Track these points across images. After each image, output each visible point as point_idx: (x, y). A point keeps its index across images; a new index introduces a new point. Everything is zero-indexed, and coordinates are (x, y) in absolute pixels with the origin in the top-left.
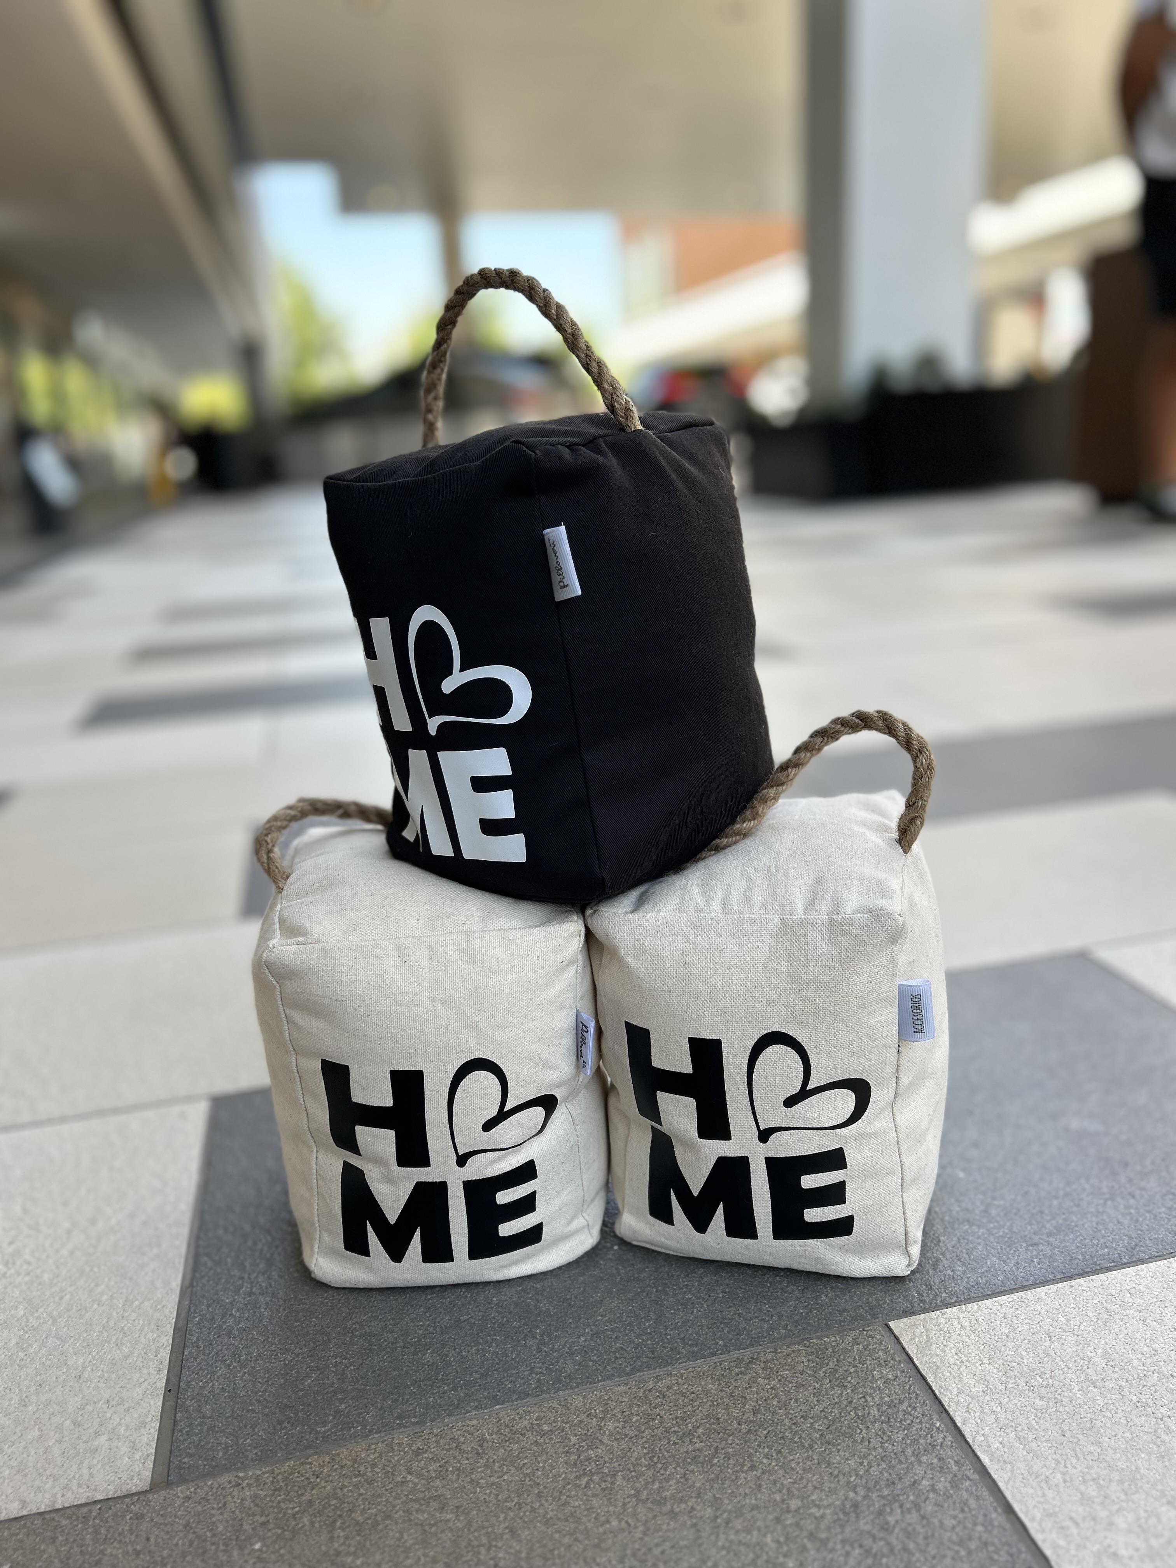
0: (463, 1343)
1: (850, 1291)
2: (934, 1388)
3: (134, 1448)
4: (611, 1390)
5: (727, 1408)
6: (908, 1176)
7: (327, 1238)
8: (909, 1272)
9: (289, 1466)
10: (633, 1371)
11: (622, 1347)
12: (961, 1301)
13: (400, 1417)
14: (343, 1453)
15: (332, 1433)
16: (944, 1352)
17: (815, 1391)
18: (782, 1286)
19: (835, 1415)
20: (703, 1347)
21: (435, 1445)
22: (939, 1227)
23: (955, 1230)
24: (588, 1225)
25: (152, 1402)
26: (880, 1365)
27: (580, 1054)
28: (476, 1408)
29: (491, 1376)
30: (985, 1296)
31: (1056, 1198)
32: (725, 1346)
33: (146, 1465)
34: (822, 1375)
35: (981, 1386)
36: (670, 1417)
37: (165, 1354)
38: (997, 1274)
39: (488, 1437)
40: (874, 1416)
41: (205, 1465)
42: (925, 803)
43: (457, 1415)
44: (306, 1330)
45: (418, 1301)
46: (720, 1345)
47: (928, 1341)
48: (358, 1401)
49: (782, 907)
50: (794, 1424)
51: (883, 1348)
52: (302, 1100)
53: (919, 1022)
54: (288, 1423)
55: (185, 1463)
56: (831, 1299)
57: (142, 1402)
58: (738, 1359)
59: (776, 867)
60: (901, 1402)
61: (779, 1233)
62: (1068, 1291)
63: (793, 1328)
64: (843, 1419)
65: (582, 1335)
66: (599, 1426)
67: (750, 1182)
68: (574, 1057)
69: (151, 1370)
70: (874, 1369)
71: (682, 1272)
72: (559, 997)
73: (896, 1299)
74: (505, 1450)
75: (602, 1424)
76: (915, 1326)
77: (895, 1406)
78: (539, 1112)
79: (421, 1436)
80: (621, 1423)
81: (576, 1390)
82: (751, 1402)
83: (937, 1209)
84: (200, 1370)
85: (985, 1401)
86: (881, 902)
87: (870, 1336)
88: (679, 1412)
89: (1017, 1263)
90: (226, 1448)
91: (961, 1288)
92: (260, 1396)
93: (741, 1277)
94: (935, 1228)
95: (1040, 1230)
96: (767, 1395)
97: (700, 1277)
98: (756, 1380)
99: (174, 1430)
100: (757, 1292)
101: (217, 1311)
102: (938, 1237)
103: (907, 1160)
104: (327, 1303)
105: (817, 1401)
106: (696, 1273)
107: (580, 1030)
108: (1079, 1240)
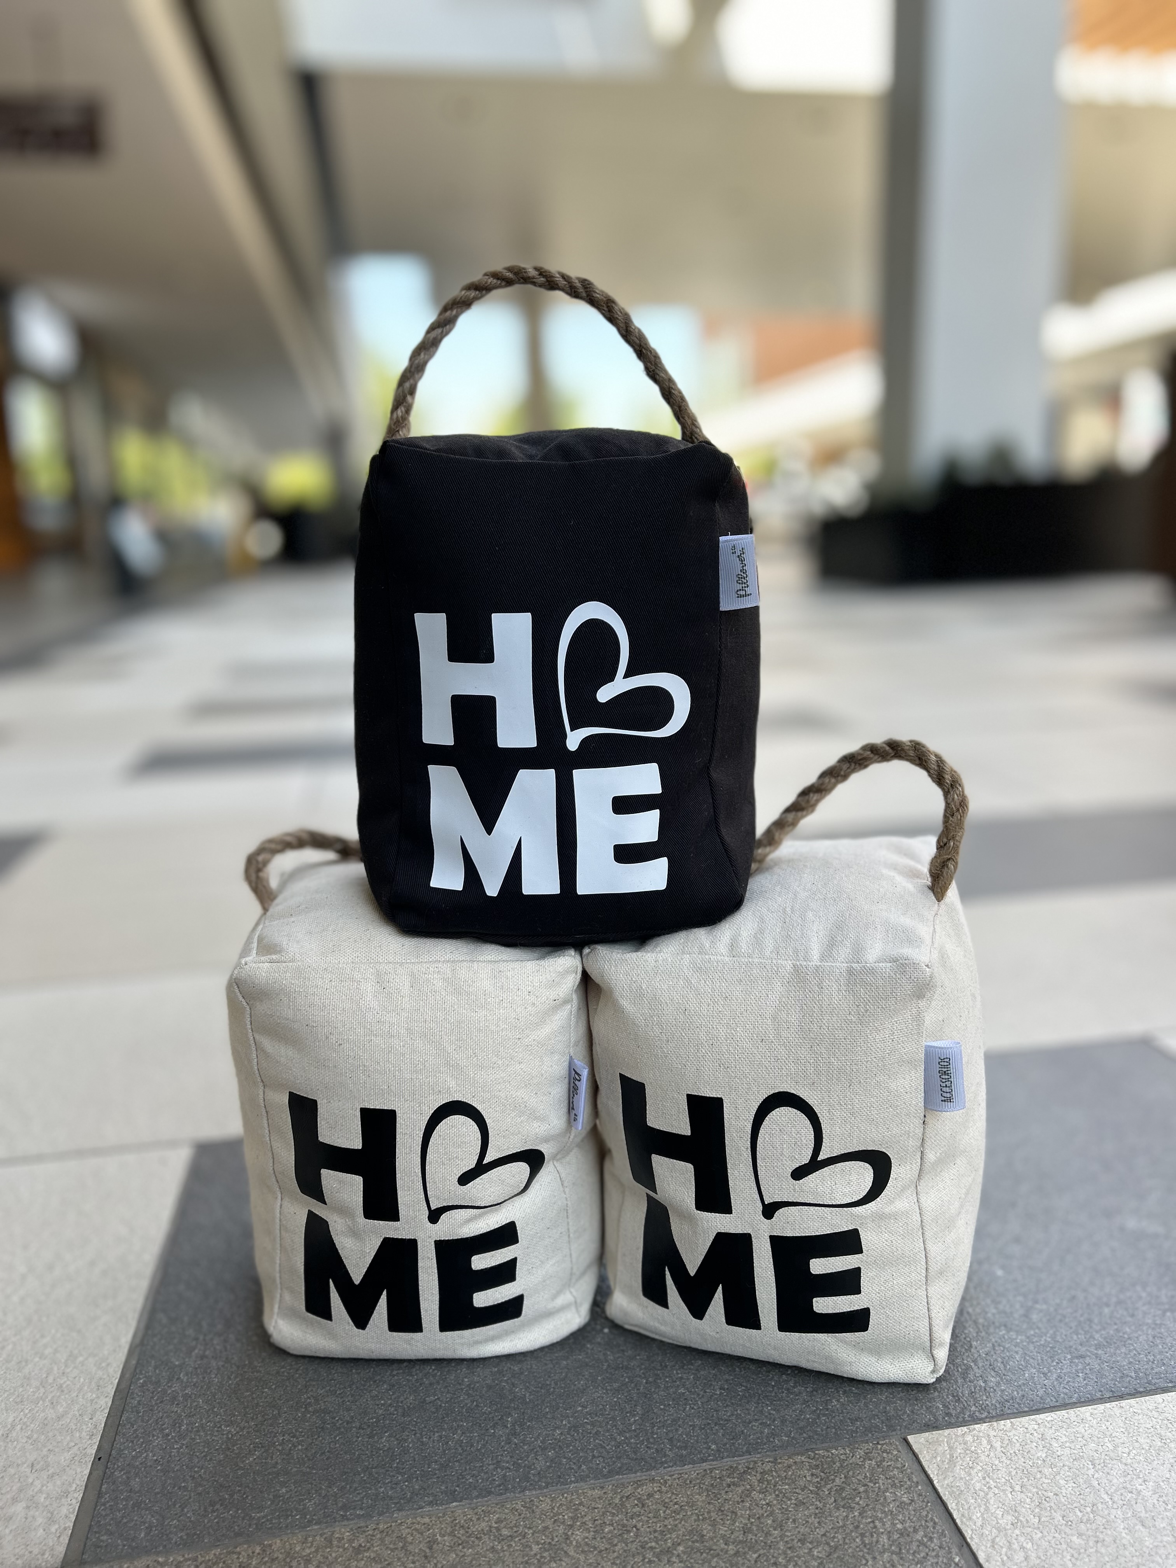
0: (425, 1427)
1: (865, 1398)
2: (955, 1517)
3: (51, 1520)
4: (583, 1493)
5: (714, 1524)
6: (934, 1268)
7: (287, 1297)
8: (934, 1380)
9: (215, 1554)
10: (611, 1473)
11: (601, 1445)
12: (993, 1417)
13: (345, 1507)
14: (276, 1544)
15: (268, 1520)
16: (970, 1474)
17: (817, 1511)
18: (788, 1386)
19: (838, 1541)
20: (693, 1450)
21: (379, 1542)
22: (971, 1330)
23: (989, 1335)
24: (576, 1302)
25: (79, 1470)
26: (894, 1485)
27: (571, 1105)
28: (430, 1503)
29: (452, 1468)
30: (1021, 1412)
31: (1107, 1305)
32: (718, 1451)
33: (61, 1539)
34: (827, 1493)
35: (1010, 1518)
36: (648, 1530)
37: (101, 1417)
38: (1036, 1388)
39: (440, 1538)
40: (884, 1545)
41: (124, 1546)
42: (958, 843)
43: (408, 1510)
44: (256, 1402)
45: (383, 1377)
46: (713, 1450)
47: (952, 1461)
48: (300, 1486)
49: (796, 951)
50: (790, 1548)
51: (899, 1466)
52: (268, 1139)
53: (948, 1090)
54: (221, 1505)
55: (102, 1541)
56: (843, 1404)
57: (68, 1469)
58: (731, 1467)
59: (792, 909)
60: (916, 1531)
61: (785, 1324)
62: (1117, 1411)
63: (797, 1436)
64: (846, 1547)
65: (558, 1428)
66: (566, 1534)
67: (753, 1263)
68: (565, 1110)
69: (84, 1434)
70: (887, 1490)
71: (676, 1363)
72: (550, 1039)
73: (918, 1410)
74: (457, 1555)
75: (570, 1533)
76: (939, 1443)
77: (908, 1535)
78: (522, 1169)
79: (364, 1532)
80: (592, 1533)
81: (545, 1490)
82: (741, 1519)
83: (970, 1310)
84: (135, 1438)
85: (1014, 1535)
86: (907, 951)
87: (885, 1451)
88: (658, 1525)
89: (1060, 1377)
90: (150, 1528)
91: (993, 1402)
92: (195, 1472)
93: (743, 1373)
94: (966, 1331)
95: (1087, 1341)
96: (761, 1512)
97: (697, 1370)
98: (750, 1493)
99: (97, 1502)
100: (760, 1392)
101: (164, 1374)
102: (969, 1342)
103: (933, 1249)
104: (283, 1372)
105: (819, 1523)
106: (692, 1364)
107: (573, 1077)
108: (1132, 1354)
